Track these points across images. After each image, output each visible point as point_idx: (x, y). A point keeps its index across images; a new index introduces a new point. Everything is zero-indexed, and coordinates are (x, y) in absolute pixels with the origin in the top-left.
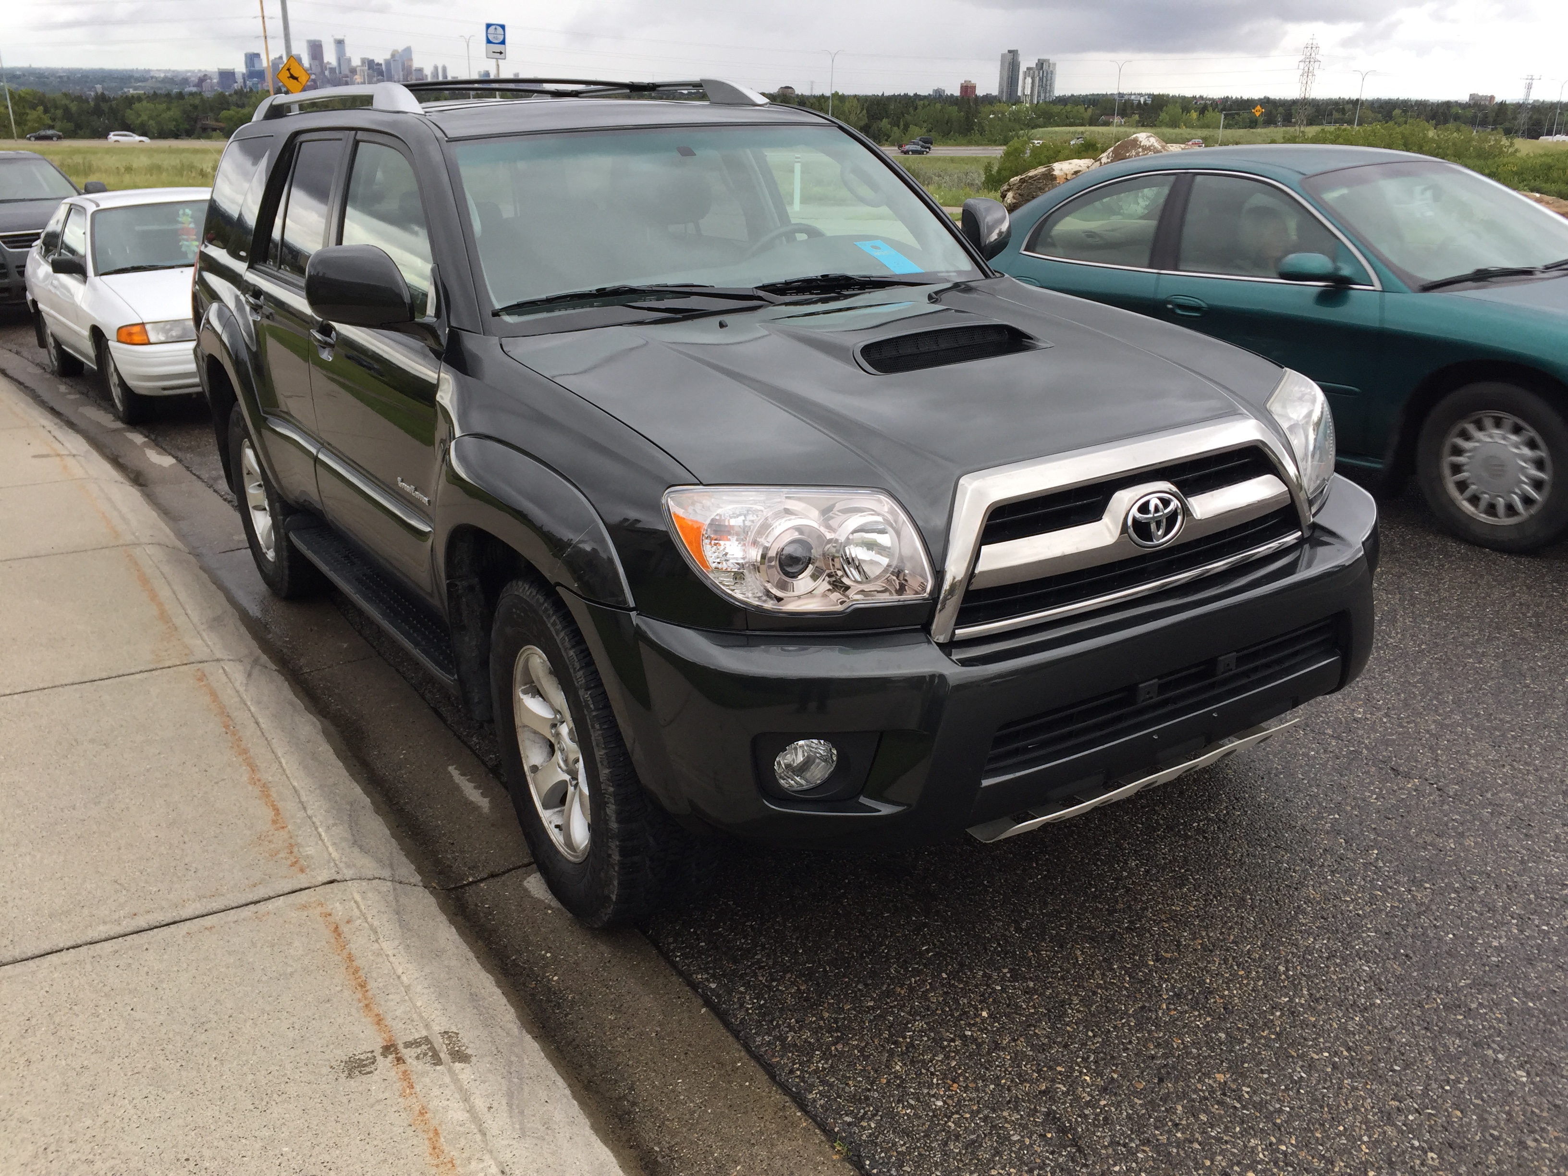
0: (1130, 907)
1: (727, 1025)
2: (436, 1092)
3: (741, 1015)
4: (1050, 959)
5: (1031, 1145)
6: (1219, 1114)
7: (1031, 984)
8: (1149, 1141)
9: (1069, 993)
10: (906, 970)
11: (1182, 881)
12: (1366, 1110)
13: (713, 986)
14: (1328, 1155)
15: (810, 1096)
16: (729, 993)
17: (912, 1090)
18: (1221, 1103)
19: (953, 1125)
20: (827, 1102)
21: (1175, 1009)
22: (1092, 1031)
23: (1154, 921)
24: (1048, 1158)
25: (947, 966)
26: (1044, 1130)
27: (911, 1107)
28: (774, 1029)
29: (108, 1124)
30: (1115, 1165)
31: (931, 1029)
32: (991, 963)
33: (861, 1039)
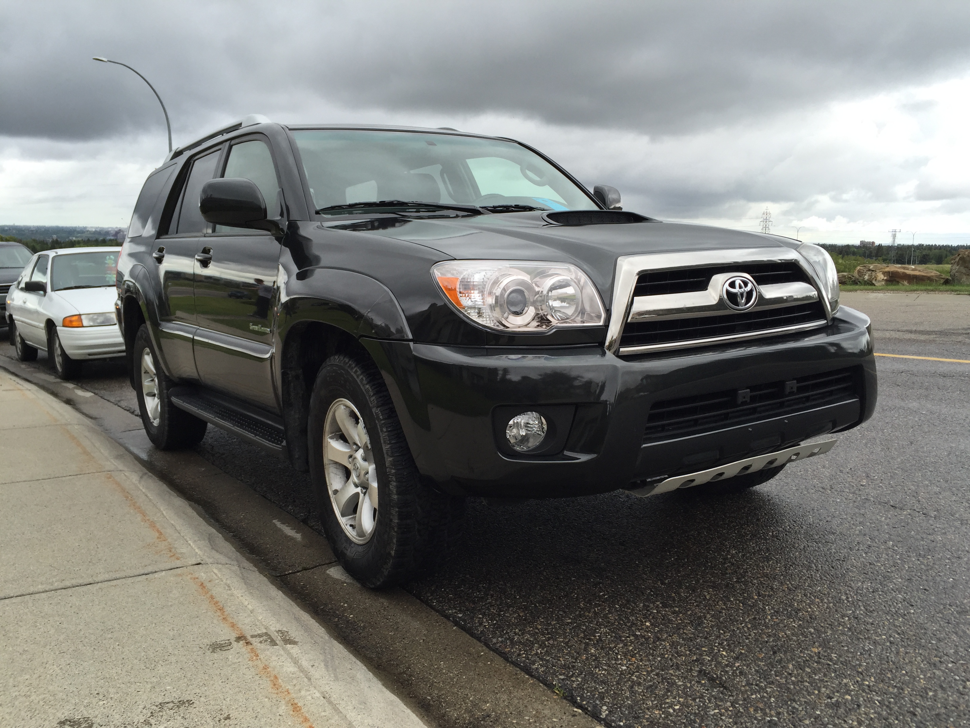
0: (736, 572)
1: (472, 635)
2: (274, 658)
3: (480, 629)
4: (687, 597)
5: (691, 686)
6: (818, 668)
7: (677, 609)
8: (772, 682)
9: (703, 613)
10: (591, 604)
11: (768, 559)
12: (918, 663)
13: (460, 615)
14: (898, 685)
15: (534, 667)
16: (472, 618)
17: (604, 662)
18: (818, 663)
19: (635, 679)
20: (546, 669)
21: (777, 618)
22: (723, 630)
23: (754, 578)
24: (705, 693)
25: (618, 601)
26: (699, 679)
27: (605, 670)
28: (505, 634)
29: (42, 678)
30: (752, 694)
31: (613, 632)
32: (648, 600)
33: (565, 638)
